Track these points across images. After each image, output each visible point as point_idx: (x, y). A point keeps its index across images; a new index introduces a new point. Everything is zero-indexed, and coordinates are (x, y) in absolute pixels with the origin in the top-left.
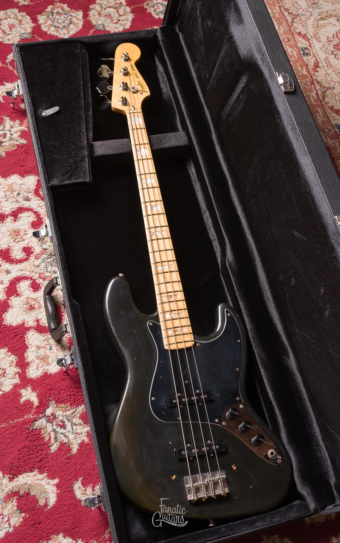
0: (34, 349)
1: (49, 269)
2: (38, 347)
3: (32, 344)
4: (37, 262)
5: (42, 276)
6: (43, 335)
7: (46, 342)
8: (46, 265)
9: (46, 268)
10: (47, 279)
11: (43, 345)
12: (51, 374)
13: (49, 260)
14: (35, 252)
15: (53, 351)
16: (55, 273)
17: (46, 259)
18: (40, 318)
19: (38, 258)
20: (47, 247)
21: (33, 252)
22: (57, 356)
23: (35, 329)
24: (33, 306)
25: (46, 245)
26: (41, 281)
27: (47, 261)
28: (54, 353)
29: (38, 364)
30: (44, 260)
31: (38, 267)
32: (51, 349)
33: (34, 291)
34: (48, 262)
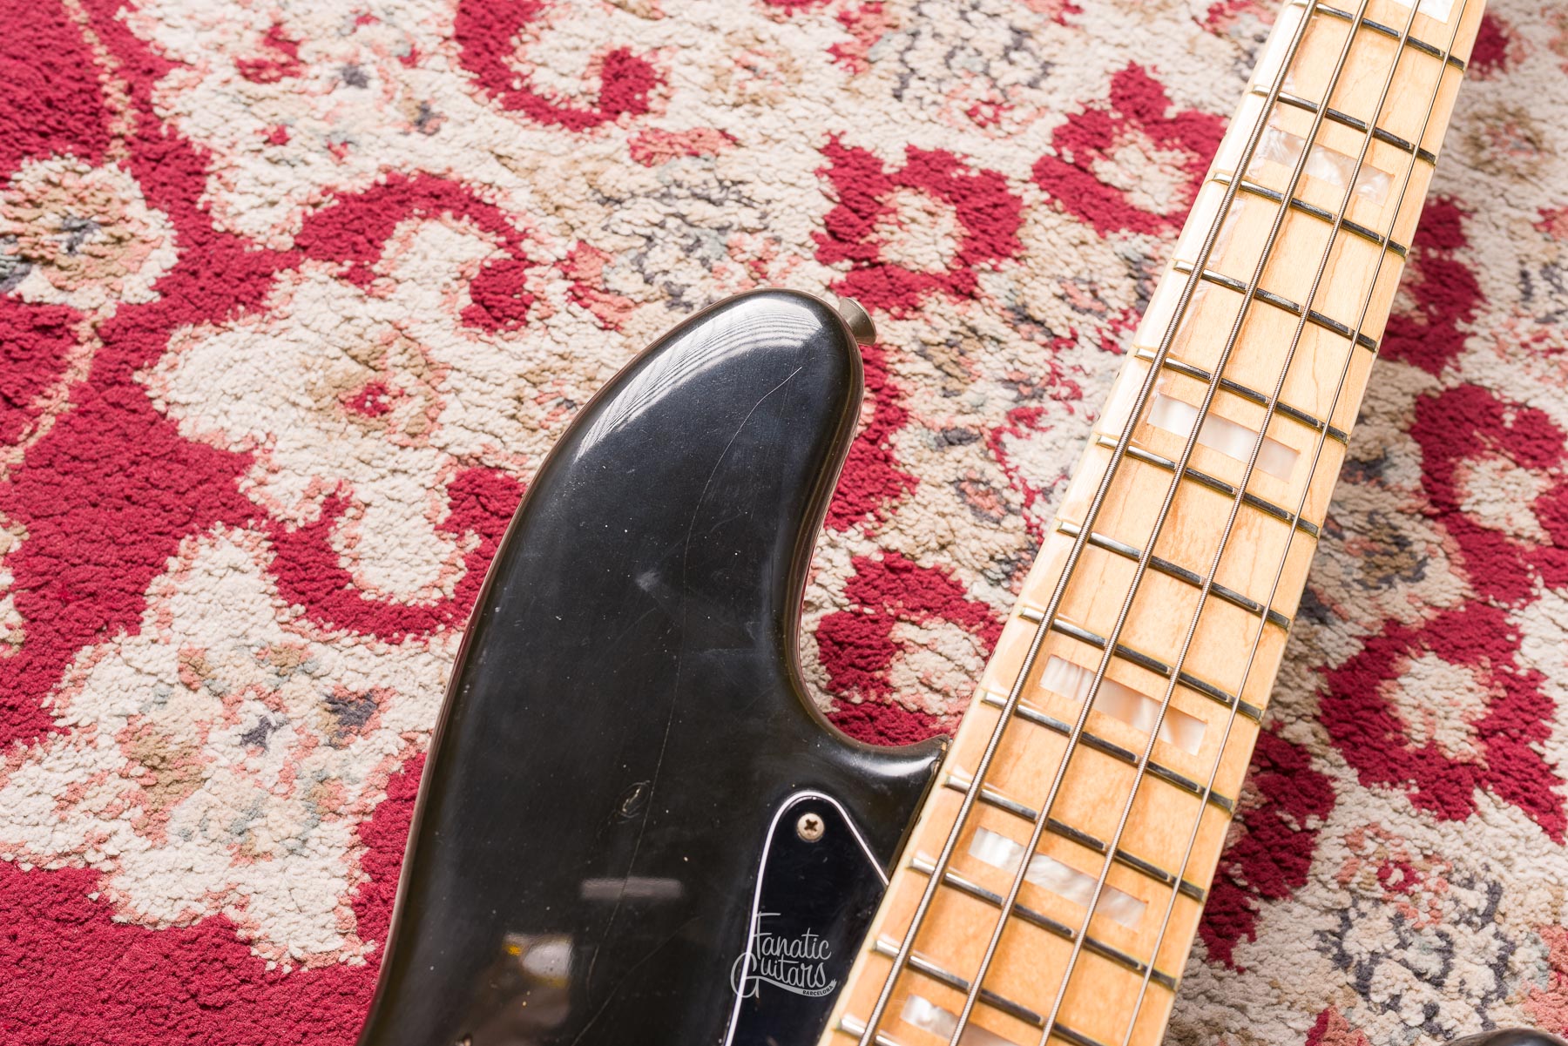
0: (164, 660)
1: (657, 259)
2: (197, 669)
3: (179, 625)
4: (624, 176)
5: (587, 269)
6: (287, 615)
7: (264, 677)
8: (662, 226)
9: (649, 239)
10: (596, 307)
11: (234, 673)
12: (105, 908)
13: (699, 210)
14: (662, 114)
15: (253, 763)
16: (671, 306)
17: (683, 192)
18: (362, 494)
19: (649, 156)
20: (753, 132)
21: (646, 111)
22: (254, 813)
23: (279, 540)
24: (383, 399)
25: (750, 121)
26: (556, 290)
27: (682, 207)
28: (249, 781)
29: (97, 779)
30: (674, 190)
31: (607, 200)
32: (256, 737)
33: (468, 319)
34: (683, 217)
